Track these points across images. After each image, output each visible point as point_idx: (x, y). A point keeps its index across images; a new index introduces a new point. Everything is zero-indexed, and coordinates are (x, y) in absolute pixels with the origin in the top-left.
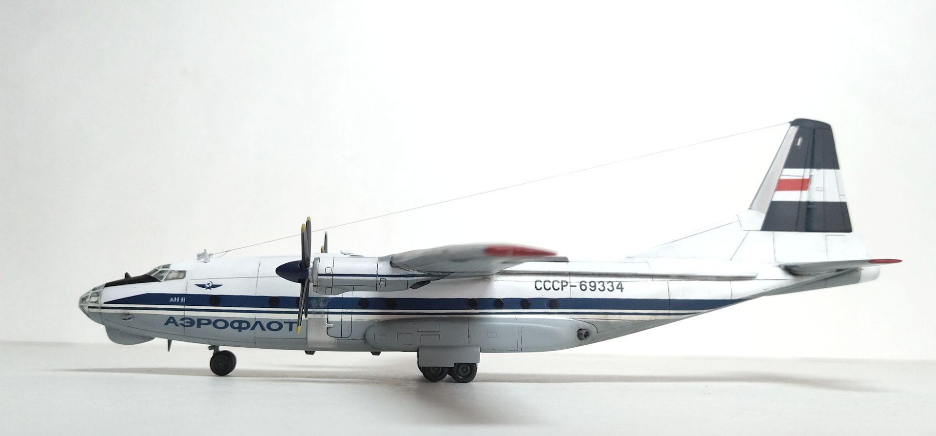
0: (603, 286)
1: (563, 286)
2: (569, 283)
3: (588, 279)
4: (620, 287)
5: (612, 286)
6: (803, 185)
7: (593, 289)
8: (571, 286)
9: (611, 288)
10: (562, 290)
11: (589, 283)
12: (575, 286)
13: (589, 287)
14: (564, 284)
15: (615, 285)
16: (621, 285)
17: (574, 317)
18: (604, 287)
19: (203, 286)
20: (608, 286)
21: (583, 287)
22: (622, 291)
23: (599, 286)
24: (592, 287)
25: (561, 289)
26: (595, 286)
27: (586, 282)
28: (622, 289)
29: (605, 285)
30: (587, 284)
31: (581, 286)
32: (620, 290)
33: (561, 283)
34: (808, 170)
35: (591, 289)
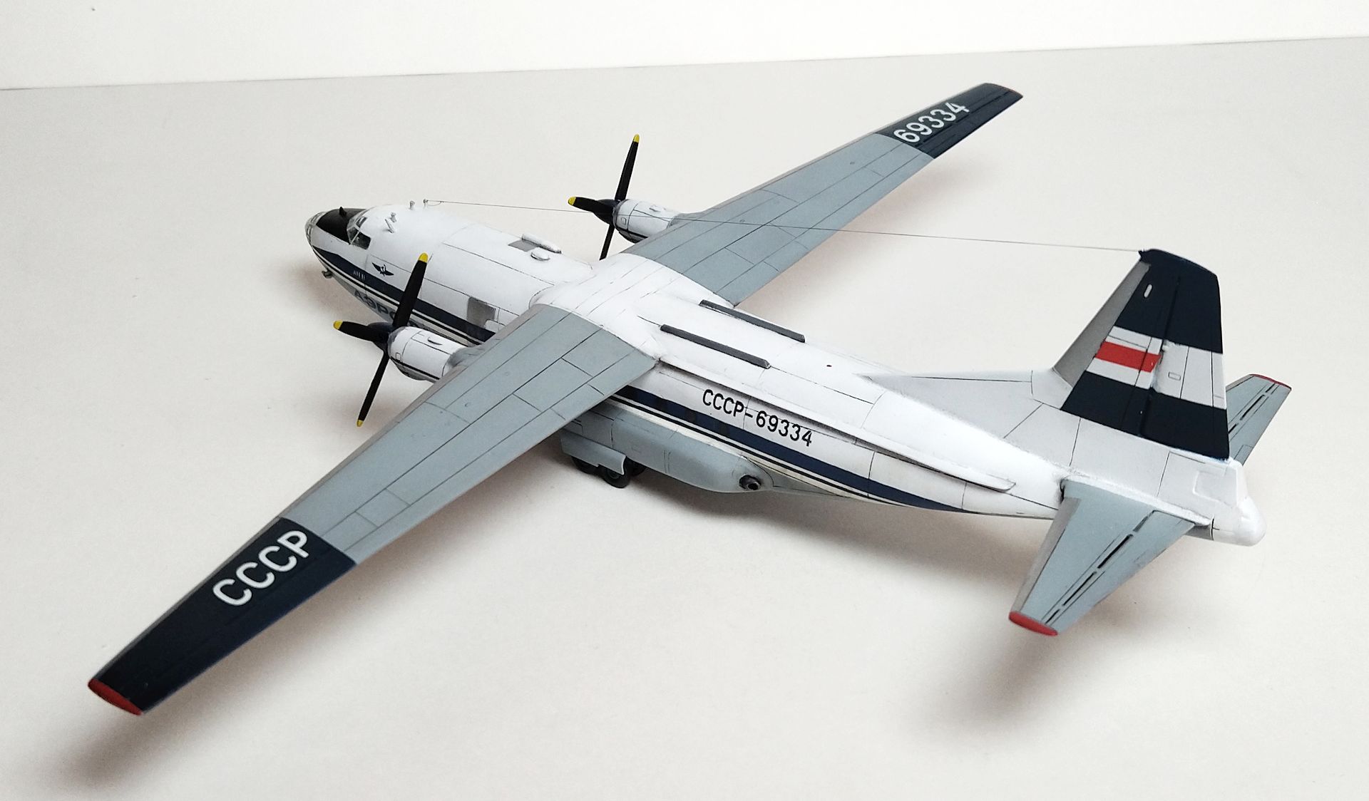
0: (786, 428)
1: (736, 410)
2: (745, 409)
3: (770, 412)
4: (807, 438)
5: (797, 432)
6: (1144, 361)
7: (772, 428)
8: (746, 414)
9: (795, 436)
10: (734, 415)
11: (769, 417)
12: (751, 416)
13: (767, 423)
14: (739, 407)
15: (802, 432)
16: (810, 436)
17: (747, 456)
18: (787, 431)
19: (378, 268)
20: (792, 431)
21: (761, 422)
22: (808, 445)
23: (781, 426)
24: (772, 425)
25: (732, 413)
26: (775, 425)
27: (766, 415)
28: (809, 442)
29: (788, 429)
30: (767, 419)
31: (759, 417)
32: (806, 442)
33: (735, 405)
34: (1157, 343)
35: (769, 427)
